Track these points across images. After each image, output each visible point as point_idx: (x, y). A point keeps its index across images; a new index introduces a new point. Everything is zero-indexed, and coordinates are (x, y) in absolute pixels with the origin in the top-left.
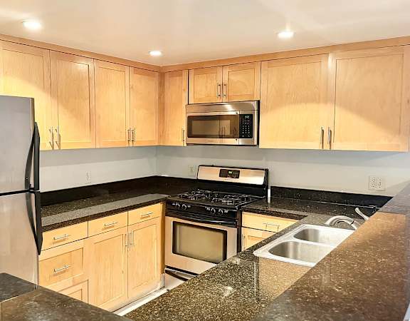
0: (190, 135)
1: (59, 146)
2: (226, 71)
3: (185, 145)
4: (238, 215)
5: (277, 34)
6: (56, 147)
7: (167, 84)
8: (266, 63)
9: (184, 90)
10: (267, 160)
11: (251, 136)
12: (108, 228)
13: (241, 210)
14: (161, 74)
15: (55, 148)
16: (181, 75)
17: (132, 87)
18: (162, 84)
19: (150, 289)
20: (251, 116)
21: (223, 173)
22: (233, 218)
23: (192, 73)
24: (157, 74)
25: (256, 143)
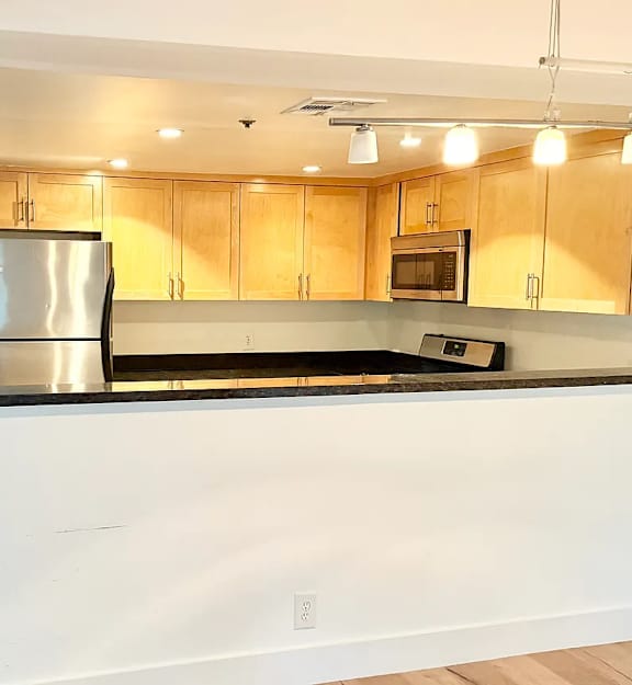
0: (395, 286)
1: (181, 296)
3: (391, 300)
6: (177, 297)
9: (393, 214)
15: (175, 299)
16: (391, 191)
17: (310, 215)
20: (455, 255)
23: (405, 187)
24: (365, 190)
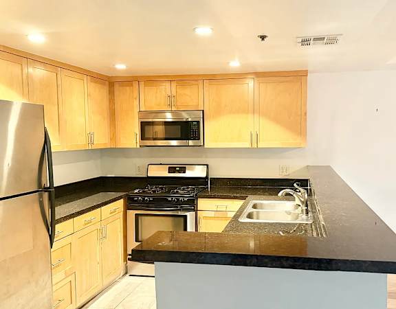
0: (143, 138)
2: (174, 85)
3: (138, 146)
4: (196, 201)
5: (228, 63)
7: (116, 93)
8: (208, 81)
9: (135, 99)
10: (206, 157)
11: (199, 139)
12: (87, 224)
13: (197, 197)
14: (111, 84)
16: (132, 85)
18: (111, 93)
19: (115, 277)
20: (198, 122)
21: (172, 170)
22: (192, 205)
23: (142, 84)
24: (107, 83)
25: (202, 144)
